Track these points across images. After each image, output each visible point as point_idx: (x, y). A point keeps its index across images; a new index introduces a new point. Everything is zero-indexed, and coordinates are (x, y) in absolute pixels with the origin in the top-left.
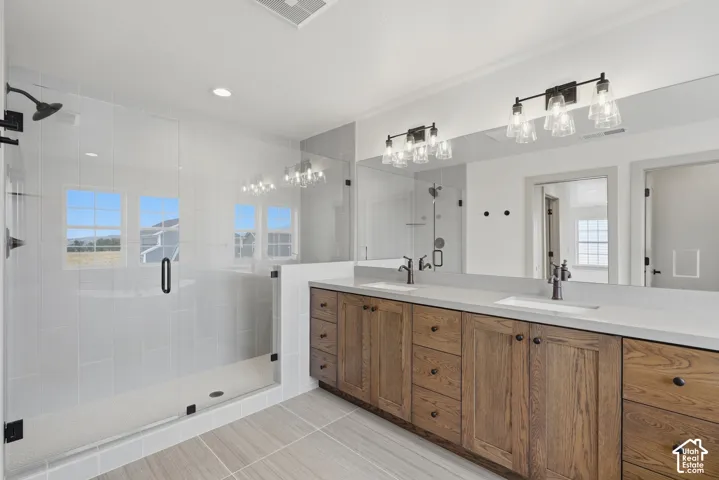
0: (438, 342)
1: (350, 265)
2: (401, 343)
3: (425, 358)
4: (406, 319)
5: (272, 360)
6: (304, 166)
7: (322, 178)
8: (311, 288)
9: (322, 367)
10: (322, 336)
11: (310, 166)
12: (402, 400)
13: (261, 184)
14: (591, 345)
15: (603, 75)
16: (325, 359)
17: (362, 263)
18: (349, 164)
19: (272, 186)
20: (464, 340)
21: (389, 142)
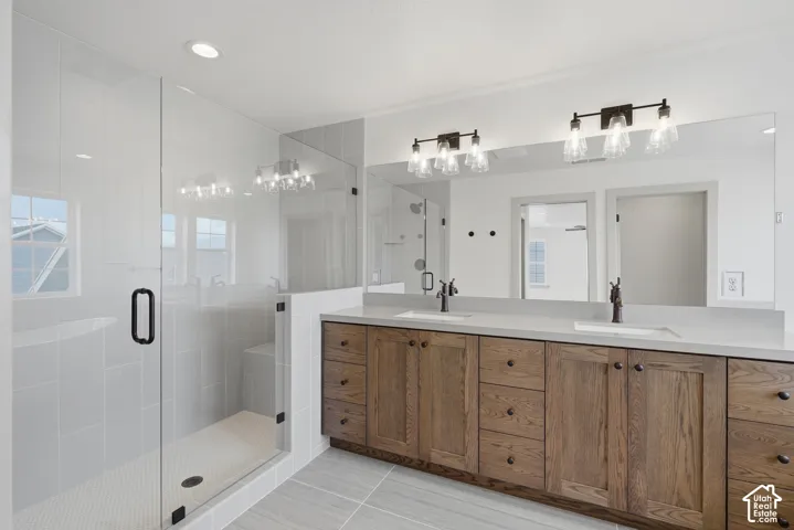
0: (513, 378)
1: (358, 291)
2: (463, 382)
3: (497, 397)
4: (470, 354)
5: (278, 422)
6: (285, 167)
7: (309, 184)
8: (323, 323)
9: (343, 422)
10: (343, 383)
11: (296, 167)
12: (465, 448)
13: (214, 186)
14: (695, 367)
15: (664, 101)
16: (347, 411)
17: (373, 289)
18: (355, 167)
19: (228, 190)
20: (548, 374)
21: (416, 146)
